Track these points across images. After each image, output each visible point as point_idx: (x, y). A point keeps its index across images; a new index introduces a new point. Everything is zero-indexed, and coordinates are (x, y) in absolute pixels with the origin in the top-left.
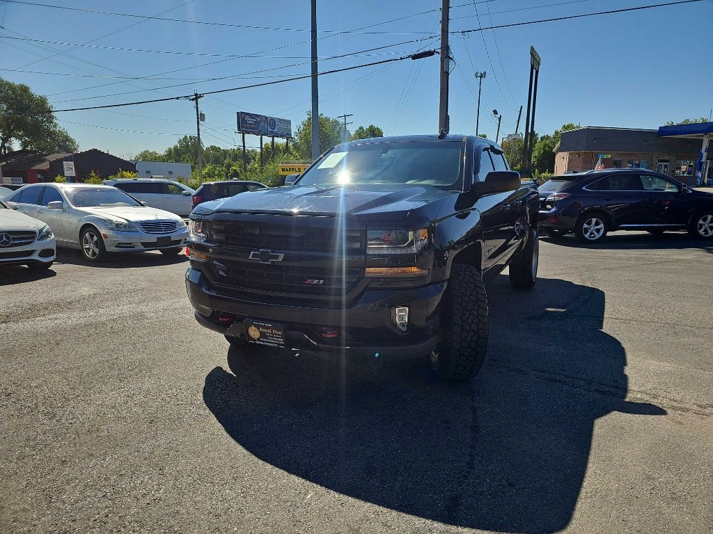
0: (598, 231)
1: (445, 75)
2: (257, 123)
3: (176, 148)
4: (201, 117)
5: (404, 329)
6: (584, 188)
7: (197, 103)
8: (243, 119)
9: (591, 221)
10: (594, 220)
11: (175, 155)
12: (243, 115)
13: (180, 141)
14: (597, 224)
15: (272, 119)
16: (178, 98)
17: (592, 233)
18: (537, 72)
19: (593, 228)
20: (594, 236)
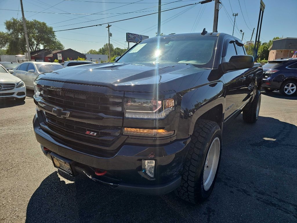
0: (293, 90)
1: (217, 11)
2: (134, 38)
3: (103, 48)
4: (110, 35)
5: (152, 176)
6: (287, 67)
7: (109, 29)
8: (129, 36)
9: (289, 85)
10: (291, 84)
11: (103, 51)
12: (129, 34)
13: (105, 45)
14: (292, 86)
15: (141, 36)
16: (97, 25)
17: (289, 91)
18: (263, 12)
19: (290, 88)
20: (290, 93)
